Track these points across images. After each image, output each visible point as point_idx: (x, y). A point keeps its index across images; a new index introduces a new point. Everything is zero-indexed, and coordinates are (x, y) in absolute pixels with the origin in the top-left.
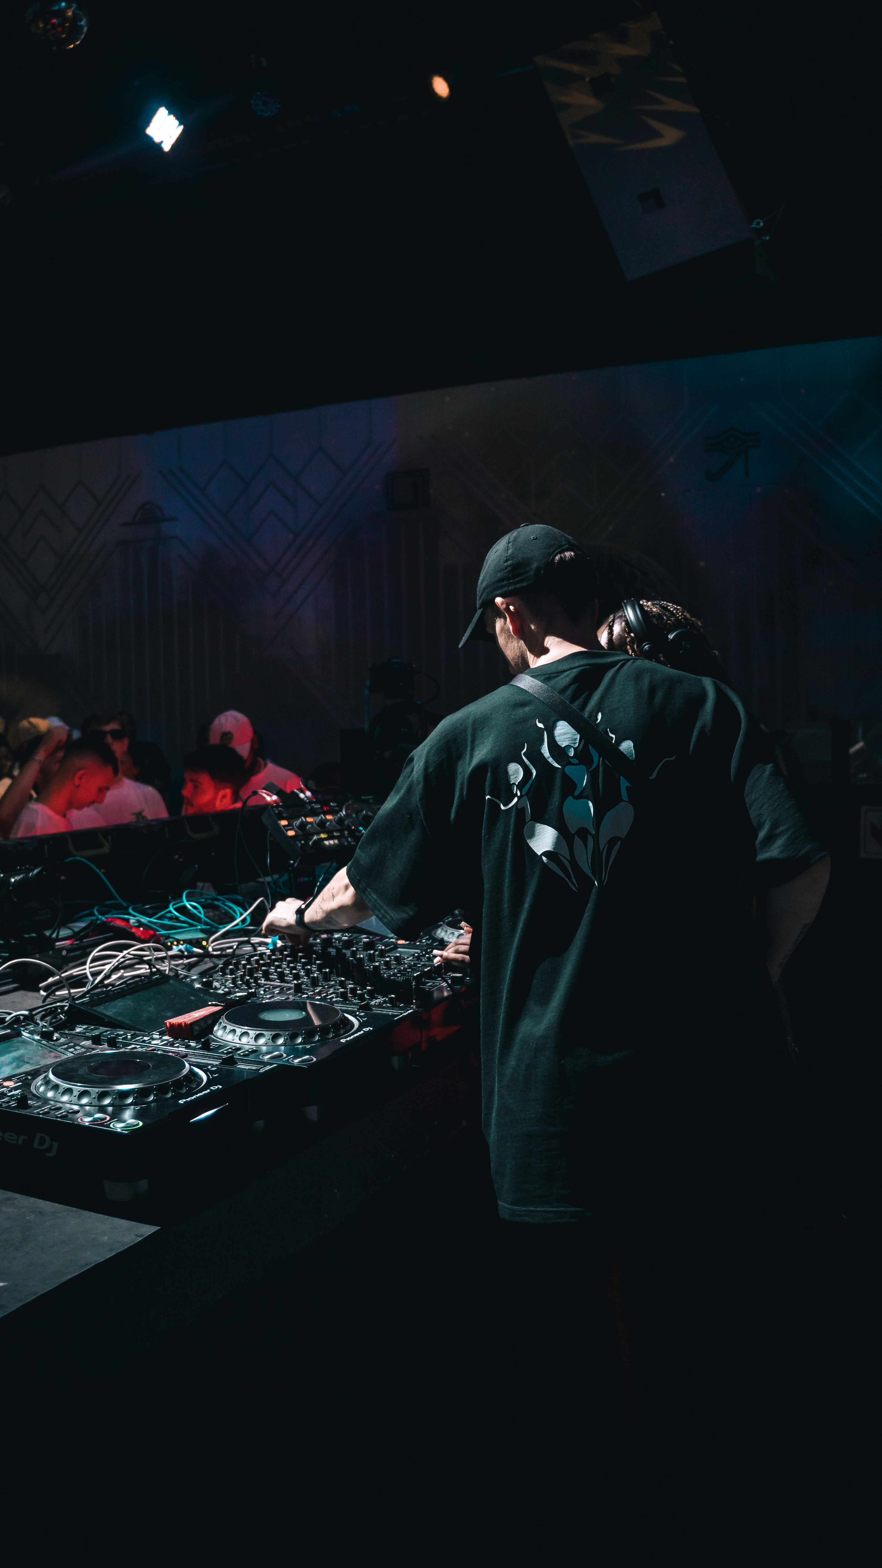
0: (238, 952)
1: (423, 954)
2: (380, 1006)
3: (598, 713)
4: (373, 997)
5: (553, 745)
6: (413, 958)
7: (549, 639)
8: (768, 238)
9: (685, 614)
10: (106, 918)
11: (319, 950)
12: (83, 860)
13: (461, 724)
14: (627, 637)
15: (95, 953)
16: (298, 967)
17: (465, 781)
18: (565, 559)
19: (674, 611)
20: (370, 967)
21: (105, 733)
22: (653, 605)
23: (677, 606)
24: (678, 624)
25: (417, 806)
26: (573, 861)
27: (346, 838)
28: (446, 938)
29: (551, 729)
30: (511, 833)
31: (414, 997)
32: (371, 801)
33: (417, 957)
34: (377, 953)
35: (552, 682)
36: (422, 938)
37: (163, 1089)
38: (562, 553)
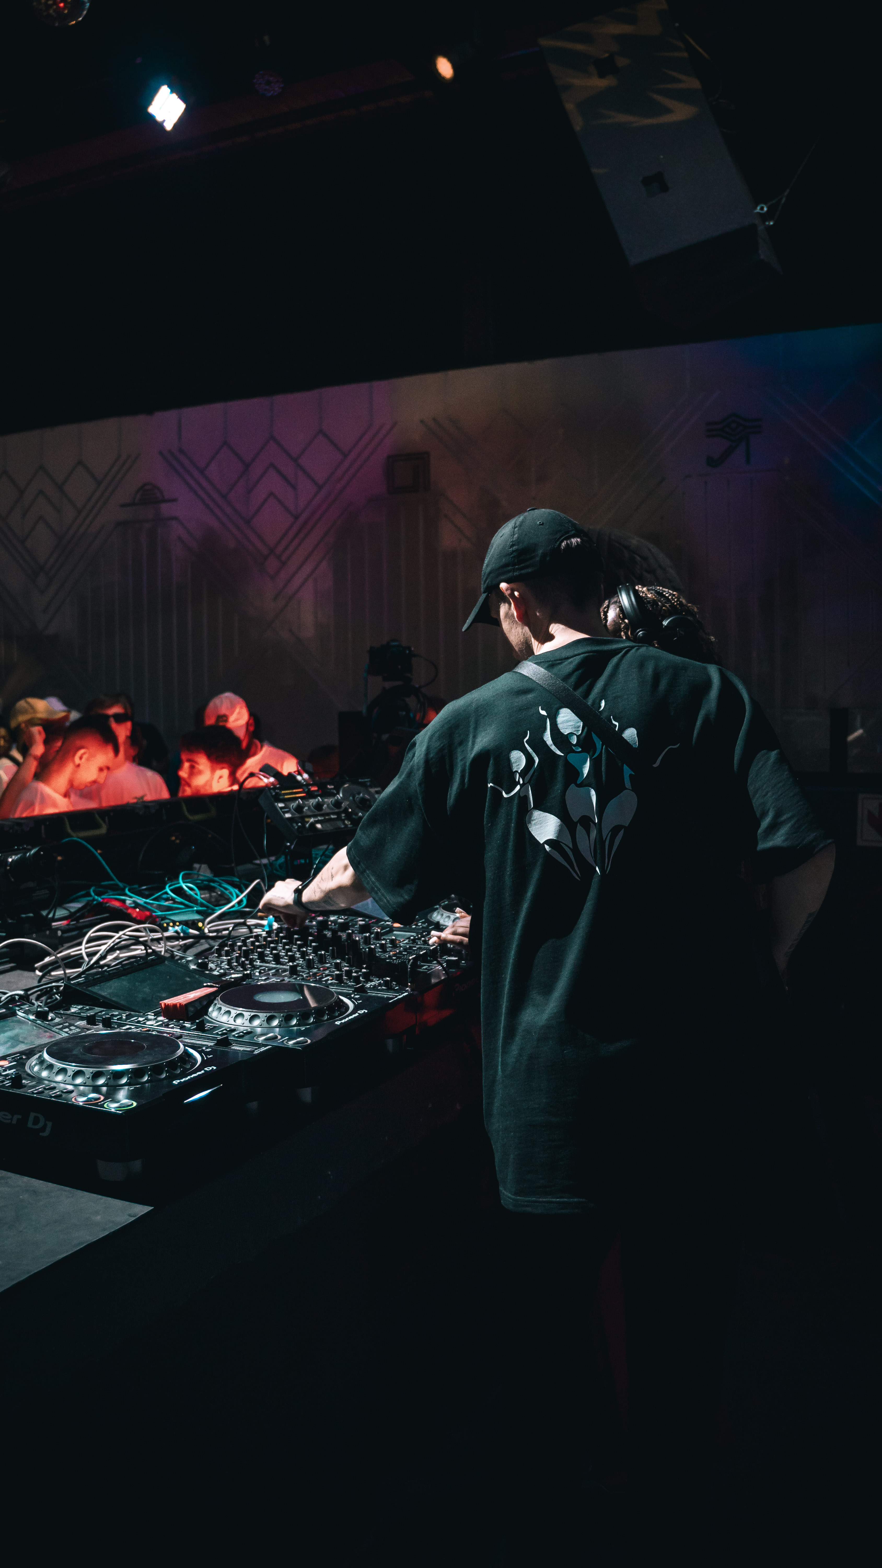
0: (234, 934)
1: (418, 937)
2: (375, 988)
3: (601, 700)
4: (368, 980)
5: (555, 732)
6: (409, 941)
7: (553, 627)
8: (772, 223)
9: (681, 600)
10: (103, 899)
11: (315, 932)
12: (79, 840)
13: (465, 711)
14: (621, 624)
15: (91, 933)
16: (293, 949)
17: (467, 768)
18: (571, 545)
19: (670, 597)
20: (365, 949)
21: (107, 717)
22: (648, 590)
23: (673, 592)
24: (673, 610)
25: (416, 791)
26: (575, 849)
27: (343, 821)
28: (442, 922)
29: (553, 717)
30: (513, 821)
31: (409, 980)
32: (368, 784)
33: (412, 940)
34: (373, 936)
35: (556, 670)
36: (418, 921)
37: (157, 1070)
38: (569, 539)
